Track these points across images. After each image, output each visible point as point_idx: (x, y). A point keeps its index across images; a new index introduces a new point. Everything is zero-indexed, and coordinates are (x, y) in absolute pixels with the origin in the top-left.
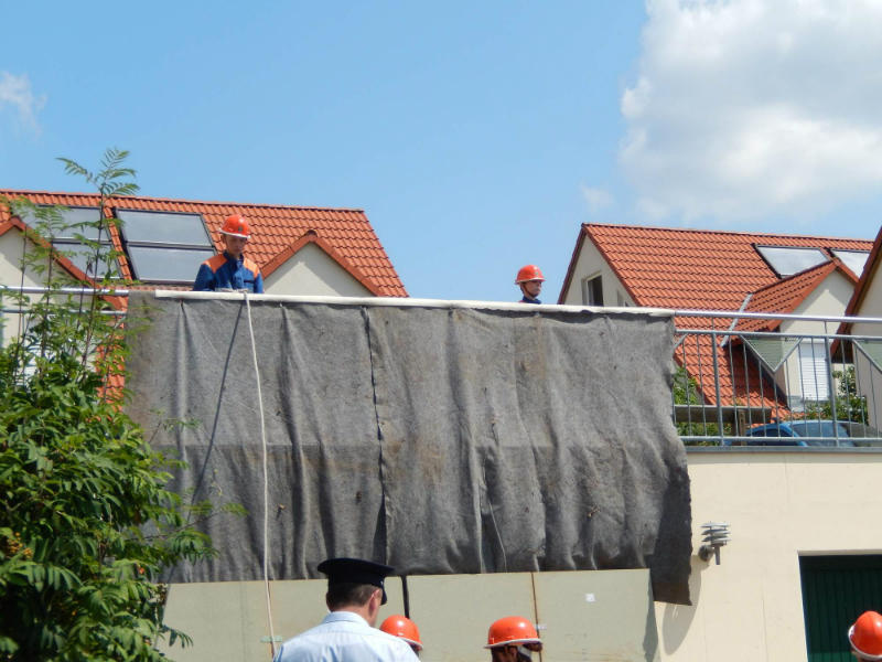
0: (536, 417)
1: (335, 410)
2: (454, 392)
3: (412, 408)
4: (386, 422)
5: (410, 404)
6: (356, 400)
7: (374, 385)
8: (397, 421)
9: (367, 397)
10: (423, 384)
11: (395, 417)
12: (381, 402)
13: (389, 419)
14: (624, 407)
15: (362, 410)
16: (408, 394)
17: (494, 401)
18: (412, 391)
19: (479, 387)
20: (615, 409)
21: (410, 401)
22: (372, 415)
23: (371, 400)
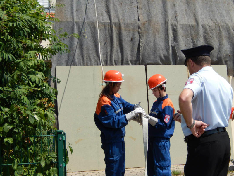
0: (191, 15)
1: (124, 11)
2: (164, 5)
3: (150, 10)
4: (141, 15)
5: (149, 9)
6: (131, 8)
7: (137, 3)
8: (145, 15)
9: (135, 7)
10: (154, 3)
11: (144, 14)
12: (140, 9)
13: (142, 14)
14: (220, 12)
15: (133, 11)
16: (148, 6)
17: (177, 8)
18: (150, 5)
19: (172, 4)
20: (217, 12)
21: (149, 8)
22: (137, 13)
23: (137, 8)
